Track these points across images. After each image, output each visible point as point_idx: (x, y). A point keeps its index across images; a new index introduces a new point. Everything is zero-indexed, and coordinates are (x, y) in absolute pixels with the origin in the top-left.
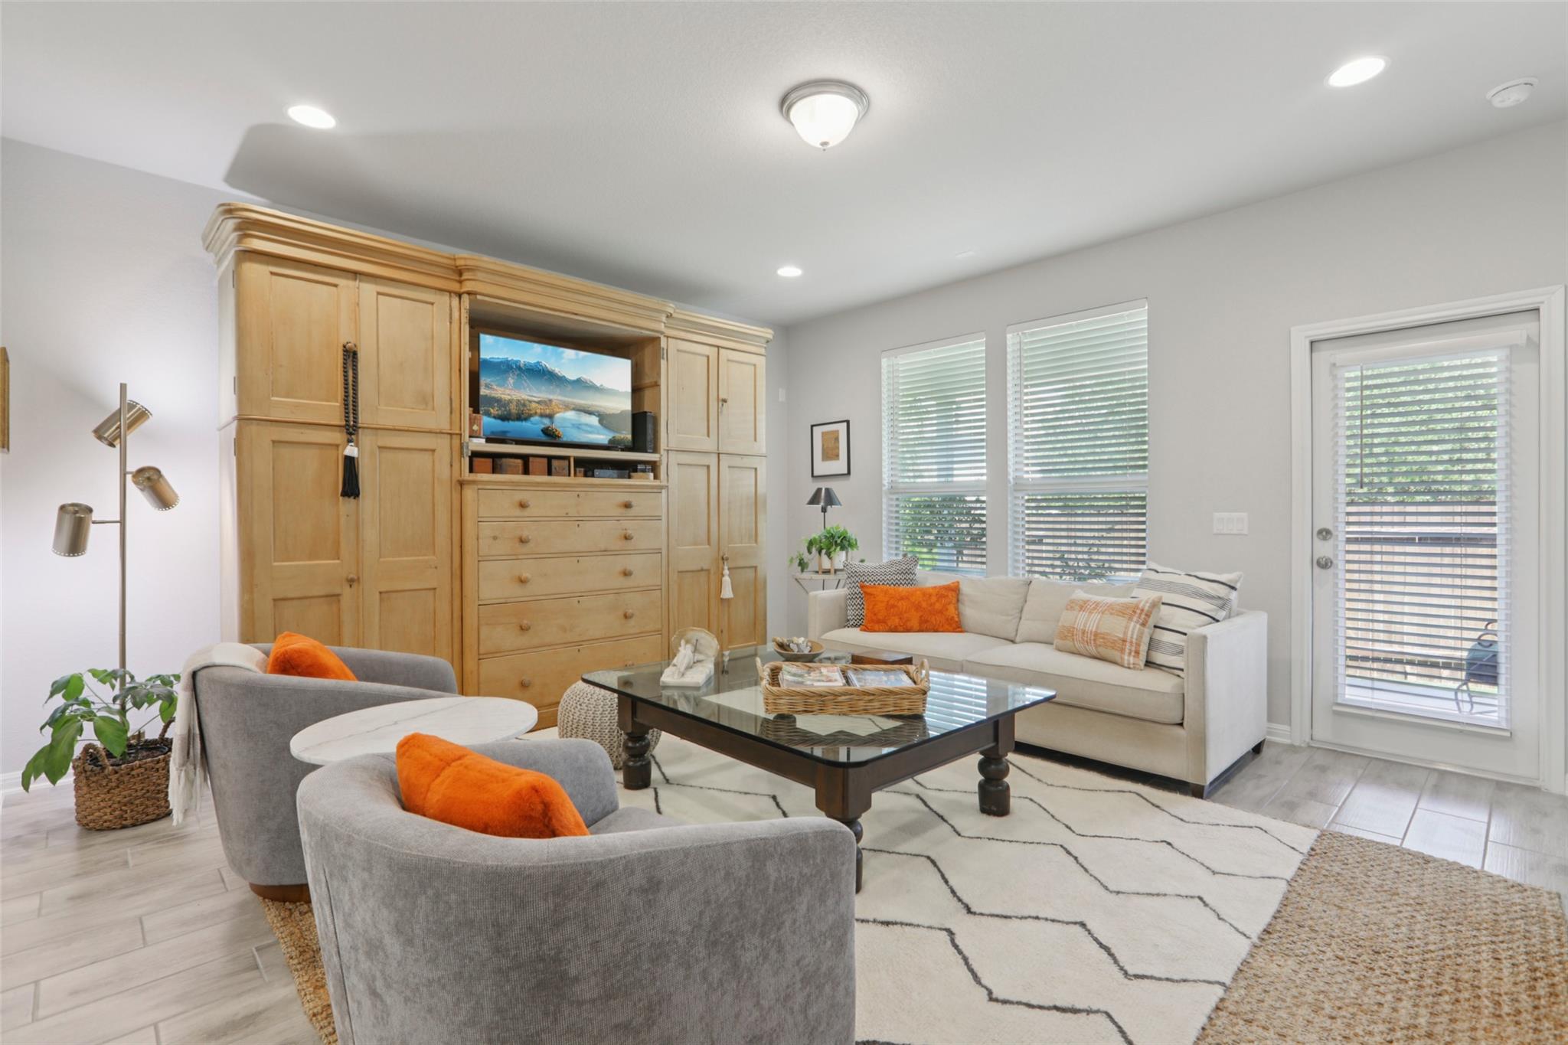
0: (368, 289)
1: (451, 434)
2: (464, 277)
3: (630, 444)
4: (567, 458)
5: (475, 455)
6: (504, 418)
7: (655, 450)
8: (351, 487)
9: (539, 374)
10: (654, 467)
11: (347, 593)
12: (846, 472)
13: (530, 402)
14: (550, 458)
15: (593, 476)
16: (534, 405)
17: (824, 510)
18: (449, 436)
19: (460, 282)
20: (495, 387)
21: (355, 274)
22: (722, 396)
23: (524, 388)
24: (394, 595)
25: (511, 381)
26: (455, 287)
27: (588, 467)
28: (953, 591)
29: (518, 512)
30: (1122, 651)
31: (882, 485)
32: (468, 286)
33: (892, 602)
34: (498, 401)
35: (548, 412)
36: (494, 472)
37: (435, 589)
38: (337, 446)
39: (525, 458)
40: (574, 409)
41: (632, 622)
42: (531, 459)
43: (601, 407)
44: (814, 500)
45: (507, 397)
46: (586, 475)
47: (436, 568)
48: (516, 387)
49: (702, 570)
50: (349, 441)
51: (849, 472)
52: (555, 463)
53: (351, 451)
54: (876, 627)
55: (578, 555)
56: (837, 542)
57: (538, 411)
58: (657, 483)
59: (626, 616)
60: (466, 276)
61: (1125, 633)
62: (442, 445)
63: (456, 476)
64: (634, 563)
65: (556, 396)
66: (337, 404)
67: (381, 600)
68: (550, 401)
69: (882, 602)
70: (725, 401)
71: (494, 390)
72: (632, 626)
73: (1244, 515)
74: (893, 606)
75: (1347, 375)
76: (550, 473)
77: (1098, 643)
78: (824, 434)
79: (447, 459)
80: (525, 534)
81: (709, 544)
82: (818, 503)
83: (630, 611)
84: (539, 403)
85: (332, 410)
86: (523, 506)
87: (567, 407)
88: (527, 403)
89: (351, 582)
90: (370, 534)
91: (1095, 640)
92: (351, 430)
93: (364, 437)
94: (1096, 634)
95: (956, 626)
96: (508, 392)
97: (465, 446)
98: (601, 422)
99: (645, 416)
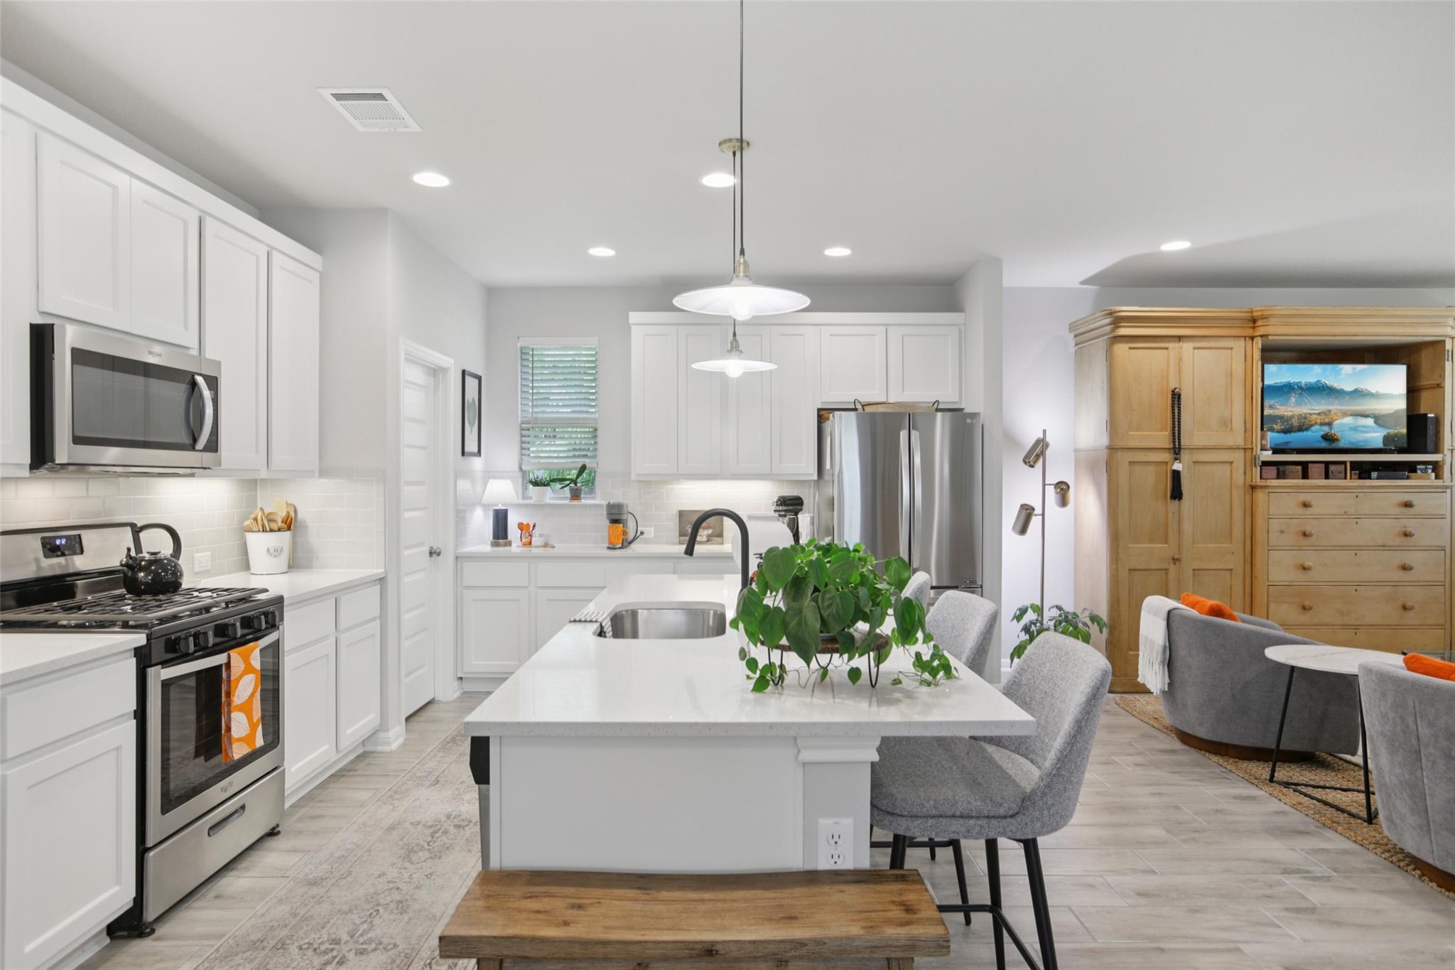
0: (1187, 346)
1: (1245, 449)
2: (1257, 325)
3: (1405, 445)
4: (1344, 463)
5: (1265, 464)
6: (1286, 431)
7: (1437, 449)
8: (1177, 493)
9: (1317, 390)
10: (1436, 467)
11: (1172, 568)
13: (1311, 414)
14: (1327, 464)
15: (1370, 478)
16: (1314, 417)
18: (1244, 451)
19: (1254, 328)
20: (1278, 407)
21: (1179, 338)
23: (1306, 404)
24: (1202, 572)
25: (1293, 400)
26: (1250, 332)
27: (1363, 471)
29: (1302, 511)
32: (1261, 331)
34: (1281, 418)
35: (1327, 420)
36: (1278, 478)
37: (1231, 570)
38: (1167, 463)
39: (1305, 465)
40: (1351, 415)
41: (1411, 614)
42: (1310, 465)
43: (1376, 410)
45: (1290, 414)
46: (1360, 478)
47: (1233, 553)
48: (1298, 404)
50: (1176, 459)
52: (1332, 468)
53: (1177, 466)
55: (1357, 549)
57: (1318, 421)
58: (1439, 483)
59: (1405, 608)
60: (1259, 323)
62: (1238, 457)
63: (1248, 482)
64: (1413, 558)
65: (1334, 406)
66: (1167, 433)
67: (1194, 575)
68: (1330, 411)
71: (1277, 409)
72: (1410, 618)
76: (1327, 477)
79: (1241, 469)
80: (1308, 529)
83: (1409, 604)
84: (1319, 414)
85: (1162, 438)
86: (1306, 505)
87: (1345, 414)
88: (1308, 415)
89: (1175, 560)
90: (1187, 527)
92: (1176, 451)
93: (1185, 455)
96: (1290, 409)
97: (1255, 458)
98: (1376, 421)
99: (1424, 418)
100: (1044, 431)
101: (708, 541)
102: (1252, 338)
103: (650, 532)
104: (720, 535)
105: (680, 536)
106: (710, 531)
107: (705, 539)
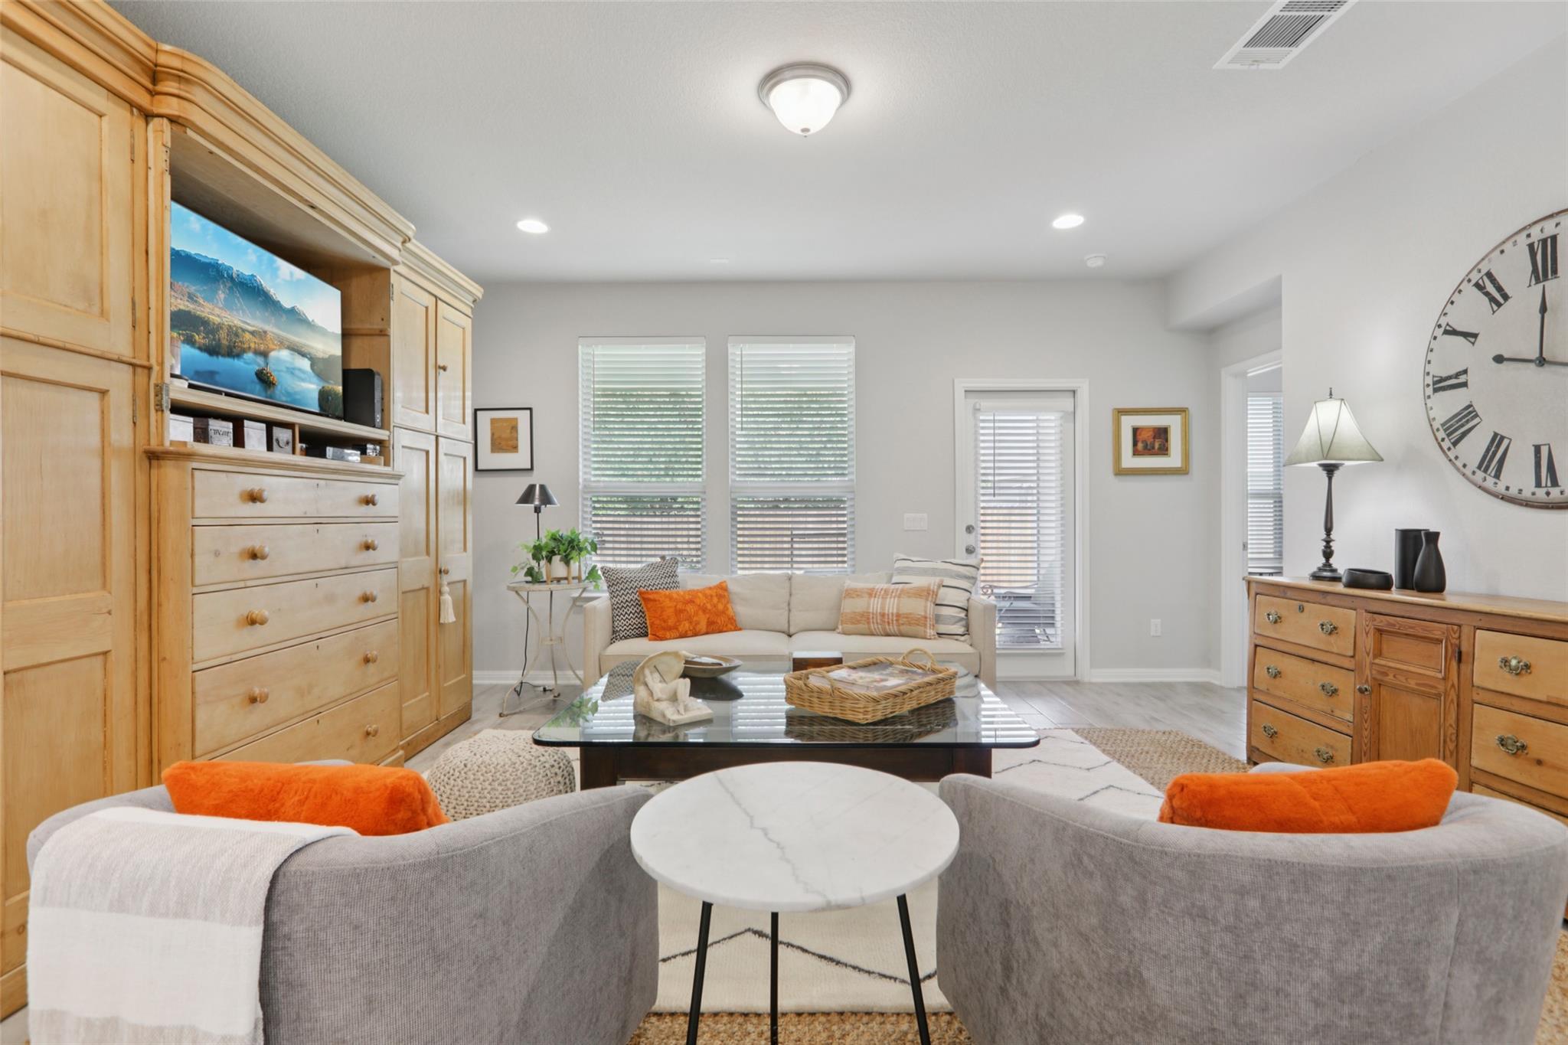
1: (134, 365)
2: (160, 88)
3: (341, 410)
6: (212, 351)
7: (384, 425)
9: (252, 291)
10: (383, 446)
12: (529, 467)
13: (244, 330)
14: (270, 424)
16: (248, 336)
17: (537, 510)
18: (131, 368)
19: (153, 93)
20: (201, 300)
22: (441, 363)
23: (237, 310)
24: (31, 674)
27: (313, 443)
28: (722, 592)
29: (248, 509)
30: (925, 626)
31: (579, 483)
32: (170, 106)
33: (680, 606)
34: (205, 322)
35: (262, 347)
37: (105, 653)
39: (236, 421)
41: (372, 668)
42: (244, 423)
43: (312, 348)
44: (527, 497)
45: (217, 320)
46: (311, 456)
47: (109, 613)
48: (228, 306)
49: (423, 588)
51: (532, 469)
52: (278, 432)
54: (668, 634)
56: (566, 548)
57: (252, 345)
58: (389, 471)
59: (367, 660)
60: (167, 86)
61: (926, 612)
62: (119, 381)
63: (142, 446)
64: (374, 583)
65: (272, 328)
67: (6, 686)
68: (265, 332)
69: (670, 607)
70: (444, 369)
71: (199, 305)
72: (372, 675)
73: (925, 515)
74: (681, 611)
75: (981, 418)
76: (272, 447)
77: (901, 622)
78: (493, 421)
79: (127, 413)
80: (256, 544)
81: (428, 553)
82: (532, 502)
83: (371, 654)
84: (253, 333)
86: (254, 497)
87: (282, 344)
88: (240, 331)
91: (897, 620)
94: (898, 615)
95: (731, 625)
96: (217, 311)
97: (160, 389)
98: (312, 366)
99: (369, 375)
102: (148, 116)
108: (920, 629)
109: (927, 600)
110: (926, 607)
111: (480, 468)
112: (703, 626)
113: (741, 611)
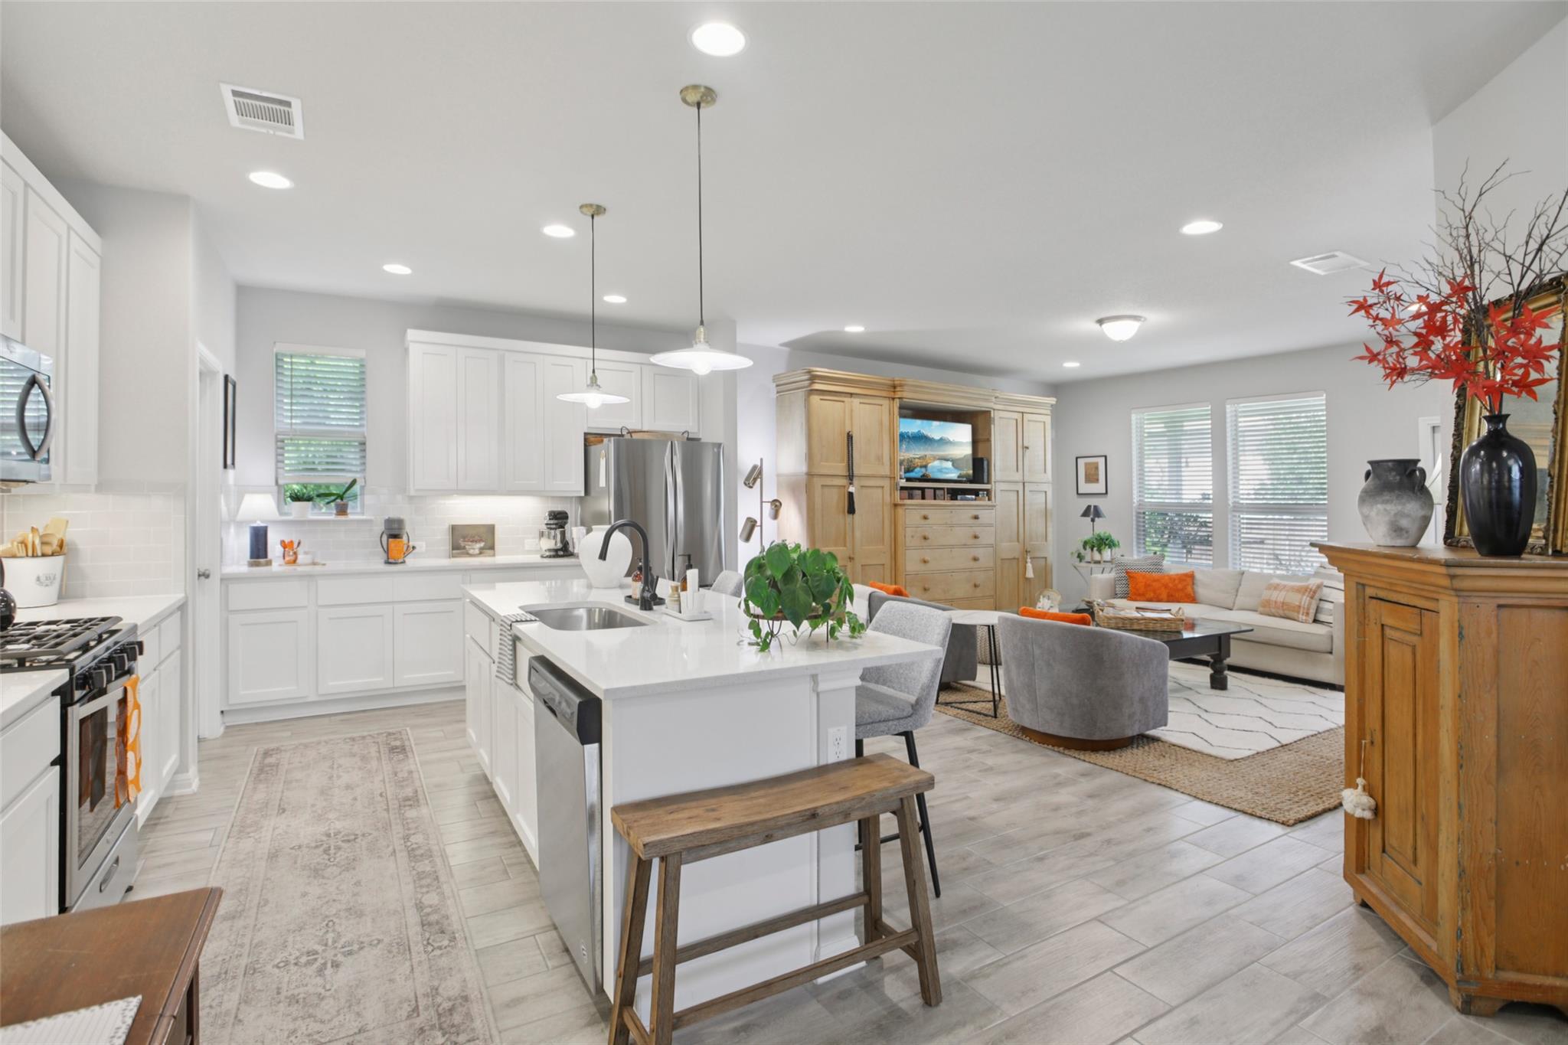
0: (856, 401)
1: (891, 478)
2: (896, 390)
3: (971, 478)
4: (943, 489)
5: (902, 488)
7: (989, 482)
8: (851, 510)
9: (919, 439)
10: (988, 492)
11: (849, 565)
12: (1104, 492)
14: (935, 489)
15: (956, 499)
17: (1093, 520)
18: (889, 479)
19: (895, 392)
21: (851, 395)
22: (1025, 445)
26: (892, 395)
27: (954, 494)
28: (1190, 577)
29: (923, 522)
30: (1298, 612)
31: (1132, 503)
32: (899, 395)
33: (1148, 583)
35: (925, 463)
36: (909, 498)
38: (844, 486)
39: (923, 490)
40: (939, 459)
41: (978, 590)
42: (926, 490)
44: (1086, 514)
45: (913, 456)
46: (952, 499)
47: (884, 553)
49: (1014, 559)
50: (851, 484)
51: (1106, 493)
52: (938, 492)
53: (852, 489)
54: (1138, 598)
55: (952, 547)
56: (1102, 543)
58: (989, 503)
59: (975, 586)
60: (898, 389)
61: (1302, 603)
62: (886, 483)
63: (893, 501)
64: (979, 552)
66: (844, 464)
67: (862, 570)
68: (926, 455)
69: (1141, 582)
70: (1027, 448)
71: (907, 453)
72: (978, 592)
74: (1149, 585)
76: (935, 499)
77: (1285, 608)
78: (1086, 464)
79: (889, 492)
80: (927, 534)
81: (1018, 541)
82: (1088, 516)
83: (978, 583)
85: (841, 468)
86: (925, 518)
87: (935, 458)
89: (851, 559)
90: (858, 534)
91: (1283, 607)
92: (851, 477)
93: (855, 481)
94: (1283, 603)
95: (1192, 599)
97: (897, 484)
98: (953, 465)
99: (982, 460)
100: (761, 460)
101: (481, 553)
102: (893, 399)
103: (421, 546)
104: (492, 548)
105: (453, 549)
106: (482, 544)
107: (477, 551)
108: (1295, 615)
109: (1304, 594)
110: (1301, 599)
111: (1080, 492)
112: (1164, 596)
113: (1201, 591)
